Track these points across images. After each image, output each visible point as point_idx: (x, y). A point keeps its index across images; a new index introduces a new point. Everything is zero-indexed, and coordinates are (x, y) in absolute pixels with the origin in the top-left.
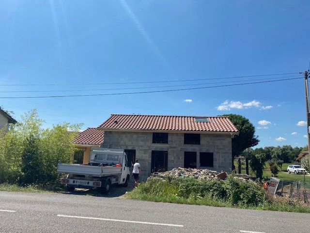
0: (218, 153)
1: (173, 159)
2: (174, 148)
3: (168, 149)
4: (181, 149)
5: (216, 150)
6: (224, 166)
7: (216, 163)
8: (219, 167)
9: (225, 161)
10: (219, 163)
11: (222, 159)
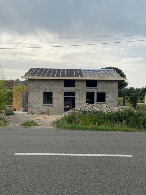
0: (109, 92)
1: (79, 98)
2: (80, 90)
3: (75, 91)
4: (84, 90)
6: (112, 101)
7: (107, 99)
8: (109, 102)
9: (113, 97)
10: (110, 99)
11: (111, 96)
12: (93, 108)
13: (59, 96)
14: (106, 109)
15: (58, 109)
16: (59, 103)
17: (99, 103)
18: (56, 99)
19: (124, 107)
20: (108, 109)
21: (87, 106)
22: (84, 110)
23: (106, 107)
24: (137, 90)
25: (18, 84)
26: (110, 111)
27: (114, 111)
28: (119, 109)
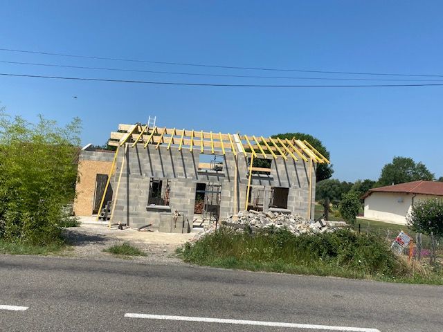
0: (295, 188)
1: (229, 196)
2: (233, 178)
6: (303, 207)
7: (292, 204)
8: (296, 209)
9: (305, 201)
10: (297, 204)
11: (300, 198)
12: (266, 222)
13: (185, 188)
14: (296, 226)
15: (182, 220)
16: (184, 205)
17: (278, 212)
18: (177, 195)
19: (332, 224)
20: (299, 225)
21: (251, 215)
22: (246, 225)
23: (294, 221)
24: (347, 187)
25: (91, 157)
26: (304, 231)
27: (312, 230)
28: (320, 229)
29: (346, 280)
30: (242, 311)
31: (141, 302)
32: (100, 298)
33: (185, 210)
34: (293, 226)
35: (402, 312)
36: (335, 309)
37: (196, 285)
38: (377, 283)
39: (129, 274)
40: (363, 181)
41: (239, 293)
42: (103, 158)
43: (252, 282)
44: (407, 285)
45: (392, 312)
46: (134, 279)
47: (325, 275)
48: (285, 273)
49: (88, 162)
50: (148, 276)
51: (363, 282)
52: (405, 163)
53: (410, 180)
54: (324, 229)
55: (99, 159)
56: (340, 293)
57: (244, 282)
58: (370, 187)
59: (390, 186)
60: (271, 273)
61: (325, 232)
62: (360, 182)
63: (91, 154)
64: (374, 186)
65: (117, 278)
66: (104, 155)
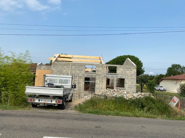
0: (128, 78)
1: (99, 83)
2: (100, 75)
3: (96, 76)
4: (104, 76)
5: (126, 77)
6: (131, 87)
7: (126, 85)
8: (128, 88)
9: (132, 84)
10: (128, 85)
11: (130, 83)
12: (114, 94)
13: (80, 79)
19: (143, 94)
20: (128, 95)
21: (107, 91)
22: (105, 95)
23: (126, 93)
24: (152, 77)
25: (41, 68)
26: (131, 97)
27: (134, 97)
28: (138, 96)
29: (148, 119)
30: (97, 135)
31: (52, 131)
32: (34, 130)
33: (80, 89)
34: (126, 95)
35: (173, 134)
36: (141, 133)
37: (79, 122)
38: (162, 120)
39: (51, 118)
40: (159, 75)
41: (98, 126)
42: (46, 68)
43: (105, 120)
44: (176, 121)
45: (168, 134)
46: (52, 120)
47: (138, 117)
48: (120, 116)
49: (40, 70)
50: (59, 119)
51: (156, 120)
52: (177, 67)
53: (179, 74)
54: (139, 96)
55: (44, 69)
56: (144, 125)
57: (101, 120)
58: (162, 77)
59: (171, 77)
60: (114, 116)
61: (140, 97)
62: (157, 75)
63: (41, 67)
64: (164, 77)
65: (45, 120)
66: (46, 67)
